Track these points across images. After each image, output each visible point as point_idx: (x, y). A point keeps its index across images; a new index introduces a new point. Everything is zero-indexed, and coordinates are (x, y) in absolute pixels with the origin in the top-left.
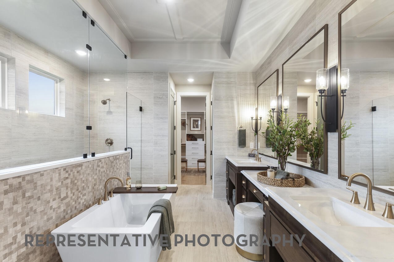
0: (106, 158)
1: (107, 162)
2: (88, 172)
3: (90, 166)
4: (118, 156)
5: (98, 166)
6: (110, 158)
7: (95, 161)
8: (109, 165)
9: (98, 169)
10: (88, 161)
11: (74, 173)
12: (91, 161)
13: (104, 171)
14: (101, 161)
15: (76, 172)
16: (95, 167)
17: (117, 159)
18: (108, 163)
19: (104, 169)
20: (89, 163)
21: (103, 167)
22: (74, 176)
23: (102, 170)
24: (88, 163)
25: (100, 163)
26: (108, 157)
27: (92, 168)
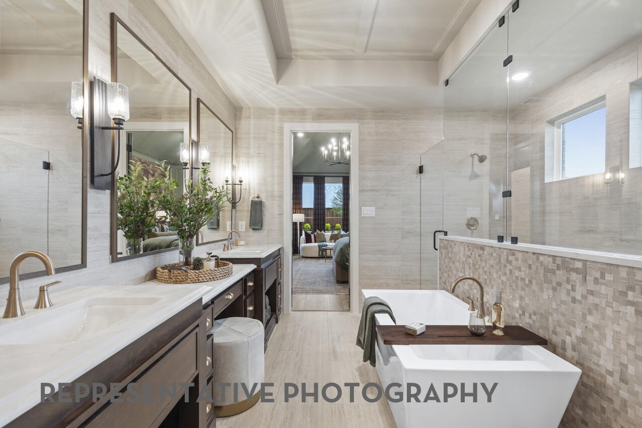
0: (527, 252)
1: (530, 262)
2: (492, 262)
3: (495, 255)
5: (510, 262)
6: (541, 258)
7: (502, 249)
8: (537, 272)
9: (509, 267)
10: (492, 247)
11: (475, 254)
12: (496, 247)
13: (523, 279)
14: (513, 254)
15: (477, 254)
16: (503, 261)
18: (534, 267)
19: (522, 275)
20: (493, 249)
21: (519, 269)
22: (475, 257)
23: (517, 273)
24: (491, 248)
25: (511, 258)
26: (534, 254)
27: (498, 260)
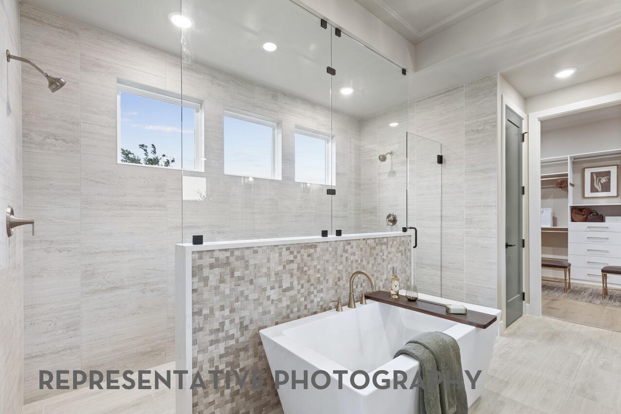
0: (359, 239)
1: (361, 247)
2: (327, 257)
3: (330, 249)
4: (385, 240)
5: (346, 251)
6: (368, 241)
7: (338, 242)
8: (366, 252)
9: (345, 255)
10: (327, 242)
11: (302, 256)
12: (332, 241)
13: (357, 261)
14: (349, 244)
15: (306, 255)
16: (339, 252)
17: (384, 244)
18: (364, 249)
19: (356, 257)
20: (328, 244)
21: (354, 254)
22: (302, 259)
23: (352, 258)
24: (326, 243)
25: (348, 247)
26: (364, 239)
27: (334, 253)
